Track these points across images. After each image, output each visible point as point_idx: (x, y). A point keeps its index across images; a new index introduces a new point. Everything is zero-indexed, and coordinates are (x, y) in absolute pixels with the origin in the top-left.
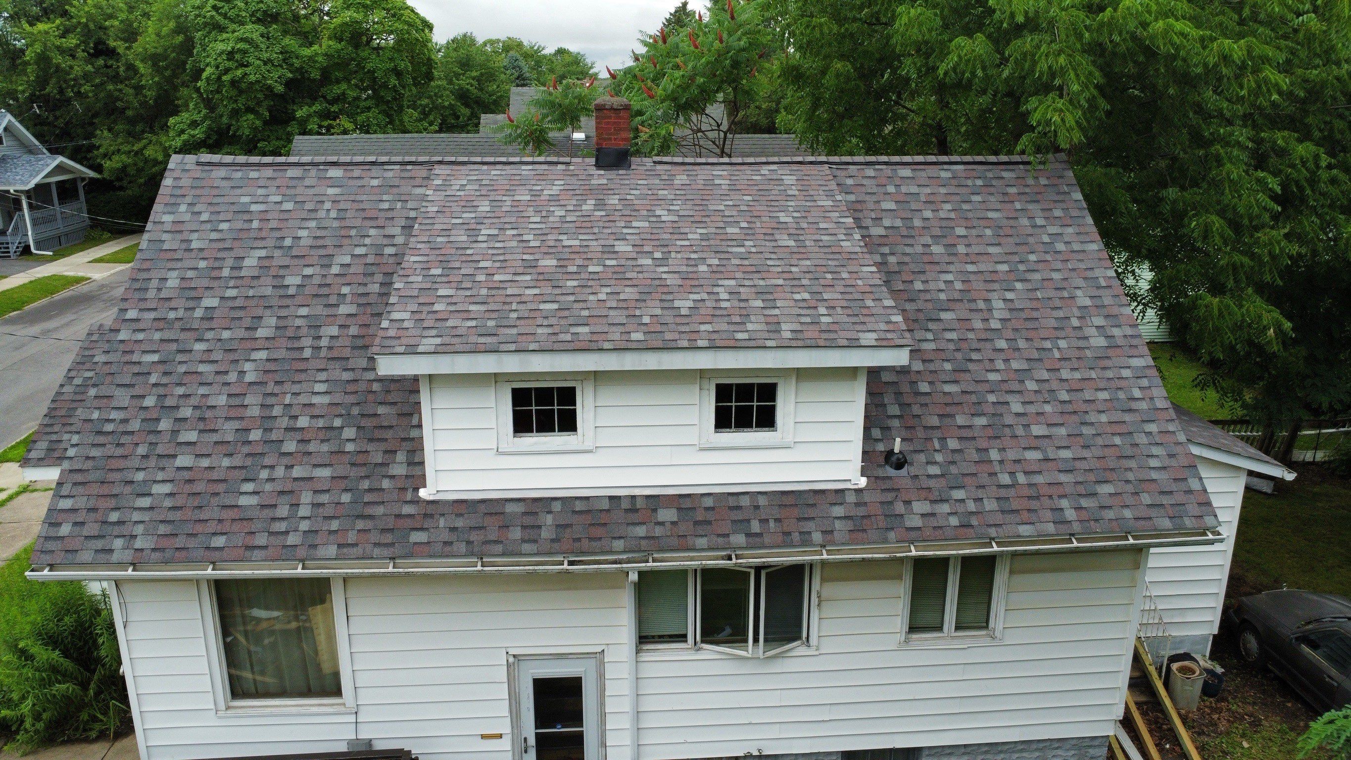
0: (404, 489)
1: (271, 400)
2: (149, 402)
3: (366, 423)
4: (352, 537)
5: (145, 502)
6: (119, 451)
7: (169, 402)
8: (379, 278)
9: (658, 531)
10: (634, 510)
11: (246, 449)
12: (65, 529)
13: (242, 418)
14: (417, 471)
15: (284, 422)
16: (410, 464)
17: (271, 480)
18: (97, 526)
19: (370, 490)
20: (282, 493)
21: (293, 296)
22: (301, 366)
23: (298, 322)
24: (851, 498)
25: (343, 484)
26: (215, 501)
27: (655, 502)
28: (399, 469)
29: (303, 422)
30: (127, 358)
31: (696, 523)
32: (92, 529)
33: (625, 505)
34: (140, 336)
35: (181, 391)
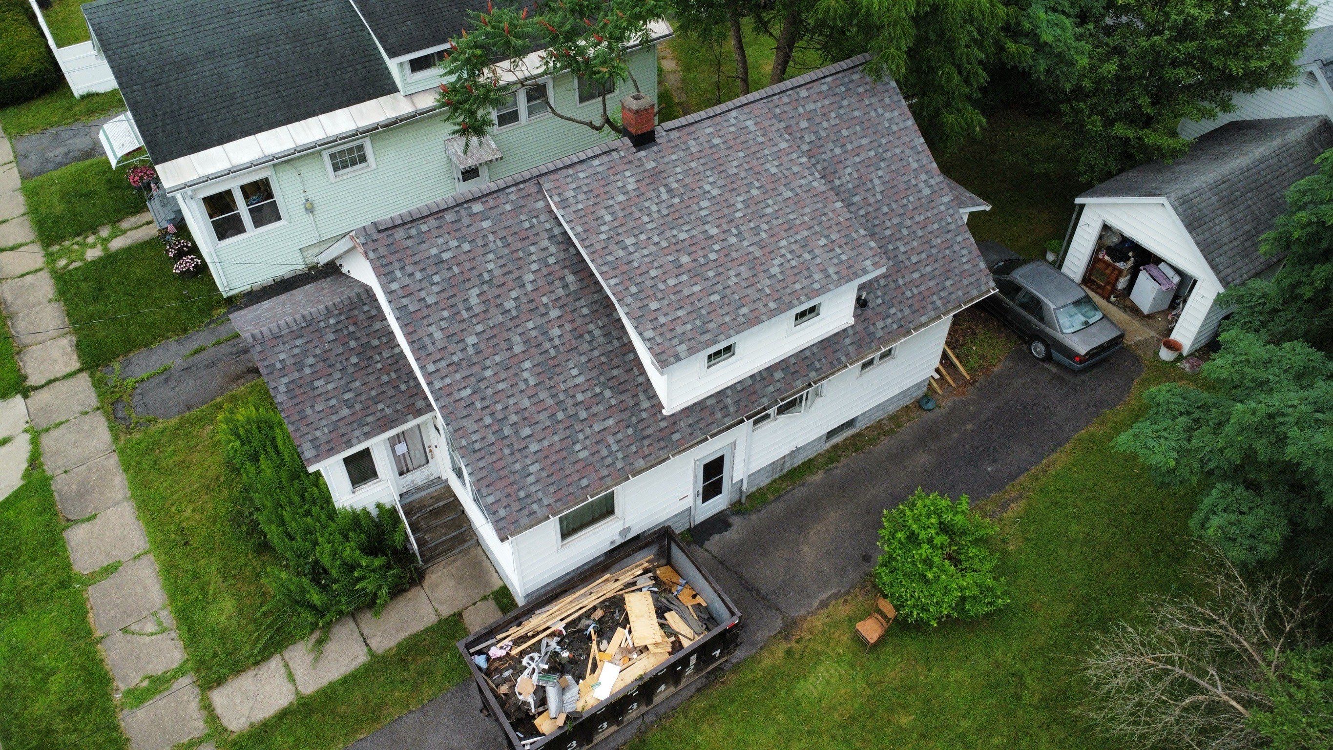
0: (654, 414)
1: (554, 391)
2: (488, 421)
3: (613, 383)
4: (646, 451)
5: (531, 479)
6: (494, 458)
7: (500, 416)
8: (558, 283)
9: (778, 385)
10: (763, 379)
11: (561, 426)
12: (502, 513)
13: (546, 409)
14: (655, 402)
15: (570, 402)
16: (649, 398)
17: (586, 438)
18: (517, 503)
19: (639, 422)
20: (597, 443)
21: (517, 317)
22: (555, 362)
23: (534, 333)
24: (851, 332)
25: (624, 424)
26: (566, 462)
27: (770, 370)
28: (646, 404)
29: (580, 397)
30: (452, 399)
31: (793, 374)
32: (516, 506)
33: (758, 378)
34: (448, 381)
35: (499, 406)
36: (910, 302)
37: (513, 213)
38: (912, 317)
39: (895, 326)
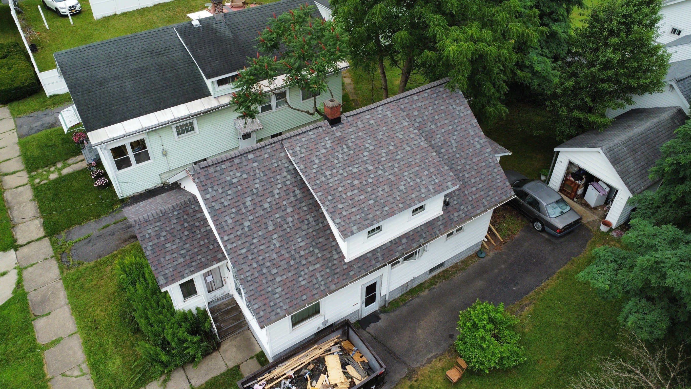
0: (341, 262)
1: (289, 250)
2: (255, 265)
3: (320, 245)
4: (336, 281)
5: (277, 296)
6: (258, 285)
7: (261, 263)
8: (291, 194)
9: (404, 246)
10: (396, 243)
11: (293, 268)
12: (262, 313)
13: (285, 259)
14: (341, 255)
15: (297, 255)
16: (338, 253)
17: (305, 274)
18: (269, 308)
19: (332, 266)
20: (311, 276)
21: (270, 212)
22: (289, 235)
23: (279, 220)
24: (441, 218)
25: (325, 267)
26: (295, 287)
27: (400, 238)
28: (336, 256)
29: (302, 253)
30: (236, 254)
31: (411, 240)
32: (269, 310)
33: (394, 242)
34: (235, 245)
35: (261, 258)
36: (471, 203)
37: (269, 159)
38: (472, 210)
39: (464, 215)
